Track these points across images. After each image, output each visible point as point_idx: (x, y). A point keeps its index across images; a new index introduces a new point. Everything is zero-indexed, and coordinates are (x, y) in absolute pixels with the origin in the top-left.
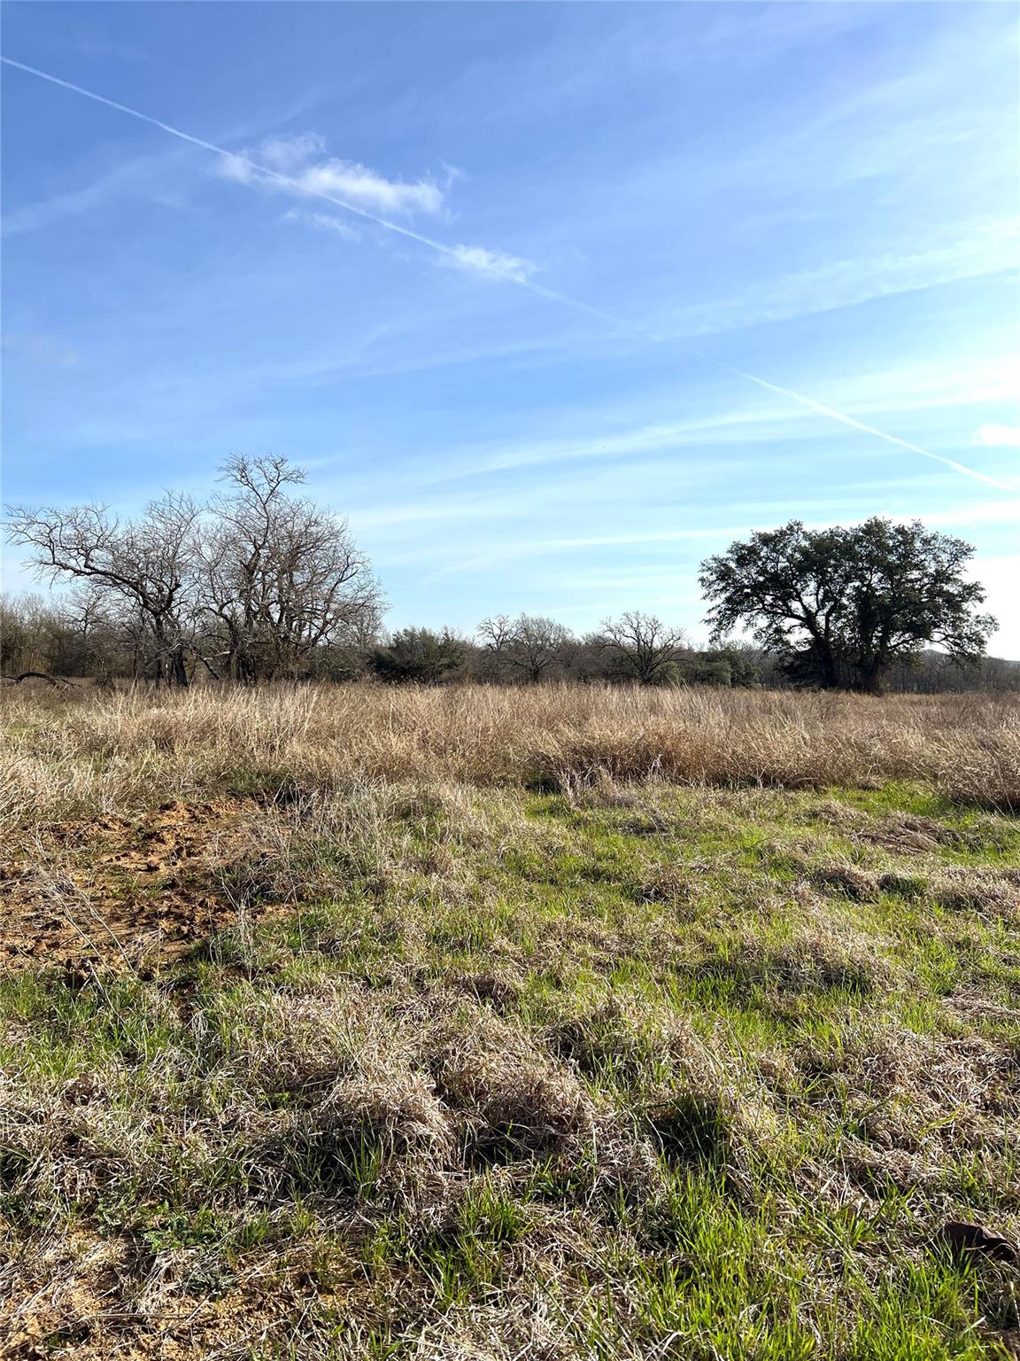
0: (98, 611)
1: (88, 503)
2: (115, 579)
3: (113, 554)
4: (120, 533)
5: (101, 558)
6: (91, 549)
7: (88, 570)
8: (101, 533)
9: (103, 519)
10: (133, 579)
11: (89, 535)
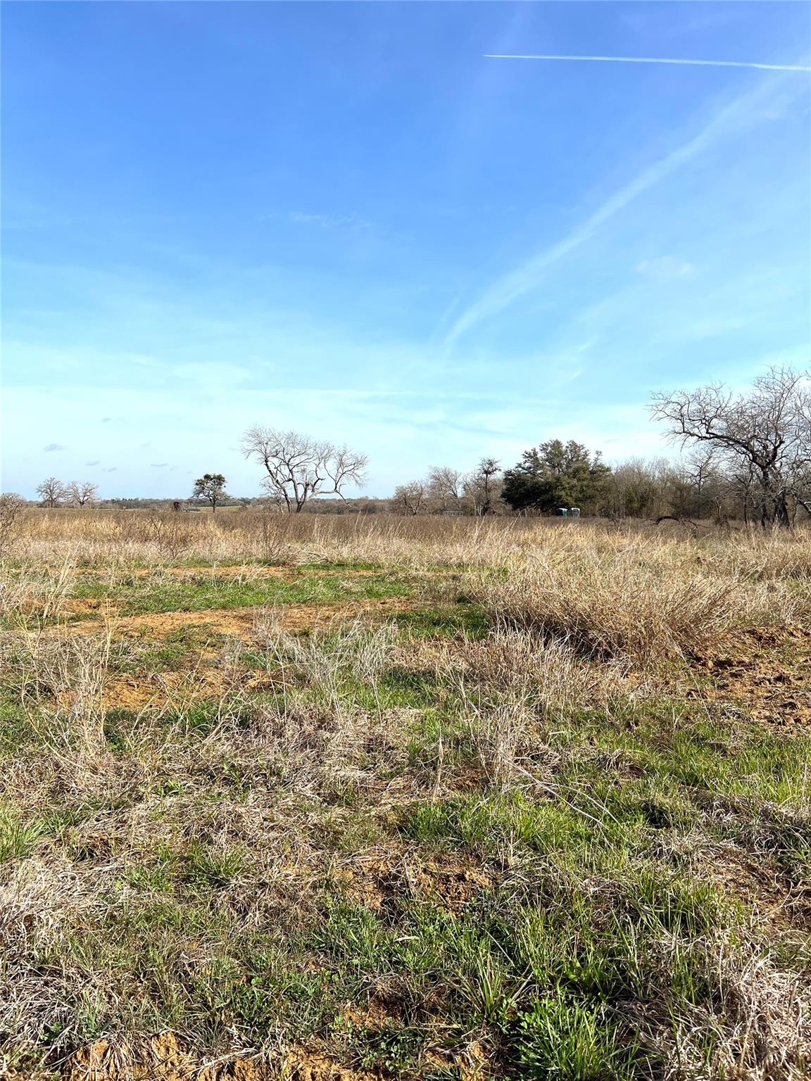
0: (709, 468)
1: (709, 384)
2: (729, 440)
3: (727, 422)
4: (732, 405)
5: (719, 425)
6: (712, 419)
7: (708, 436)
8: (719, 406)
9: (720, 394)
10: (743, 440)
11: (709, 408)
